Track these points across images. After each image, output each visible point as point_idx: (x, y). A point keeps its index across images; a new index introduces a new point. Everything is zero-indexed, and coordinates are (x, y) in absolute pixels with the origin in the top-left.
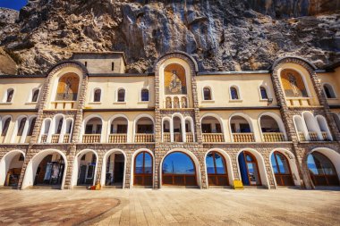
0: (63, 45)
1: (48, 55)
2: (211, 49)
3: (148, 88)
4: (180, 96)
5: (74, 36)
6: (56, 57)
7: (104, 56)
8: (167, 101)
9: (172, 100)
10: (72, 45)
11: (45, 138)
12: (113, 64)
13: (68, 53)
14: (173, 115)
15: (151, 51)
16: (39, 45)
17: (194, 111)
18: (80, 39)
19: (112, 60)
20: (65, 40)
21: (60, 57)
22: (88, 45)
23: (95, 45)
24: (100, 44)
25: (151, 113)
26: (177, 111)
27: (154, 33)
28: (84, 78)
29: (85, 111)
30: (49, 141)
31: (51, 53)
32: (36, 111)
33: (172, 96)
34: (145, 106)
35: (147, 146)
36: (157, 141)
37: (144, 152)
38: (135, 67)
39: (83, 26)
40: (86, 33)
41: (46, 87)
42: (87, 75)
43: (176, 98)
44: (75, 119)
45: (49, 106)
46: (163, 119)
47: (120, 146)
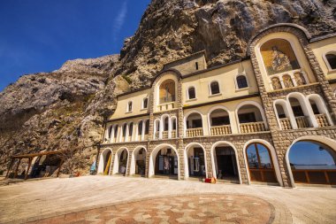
0: (155, 62)
1: (147, 72)
2: (312, 12)
3: (244, 73)
4: (291, 73)
5: (162, 52)
6: (152, 72)
7: (188, 59)
8: (274, 82)
9: (281, 79)
10: (162, 59)
11: (157, 135)
12: (197, 63)
13: (159, 66)
14: (288, 96)
15: (232, 40)
16: (140, 67)
17: (320, 85)
18: (166, 53)
19: (195, 61)
20: (156, 57)
21: (155, 71)
22: (173, 55)
23: (178, 54)
24: (182, 51)
25: (257, 99)
26: (292, 90)
27: (232, 22)
28: (179, 80)
29: (184, 108)
30: (161, 137)
31: (148, 70)
32: (148, 114)
33: (280, 75)
34: (245, 92)
35: (260, 136)
36: (273, 130)
37: (255, 143)
38: (217, 60)
39: (166, 43)
40: (170, 47)
41: (152, 95)
42: (181, 77)
43: (287, 77)
44: (178, 116)
45: (156, 110)
46: (275, 102)
47: (227, 138)
